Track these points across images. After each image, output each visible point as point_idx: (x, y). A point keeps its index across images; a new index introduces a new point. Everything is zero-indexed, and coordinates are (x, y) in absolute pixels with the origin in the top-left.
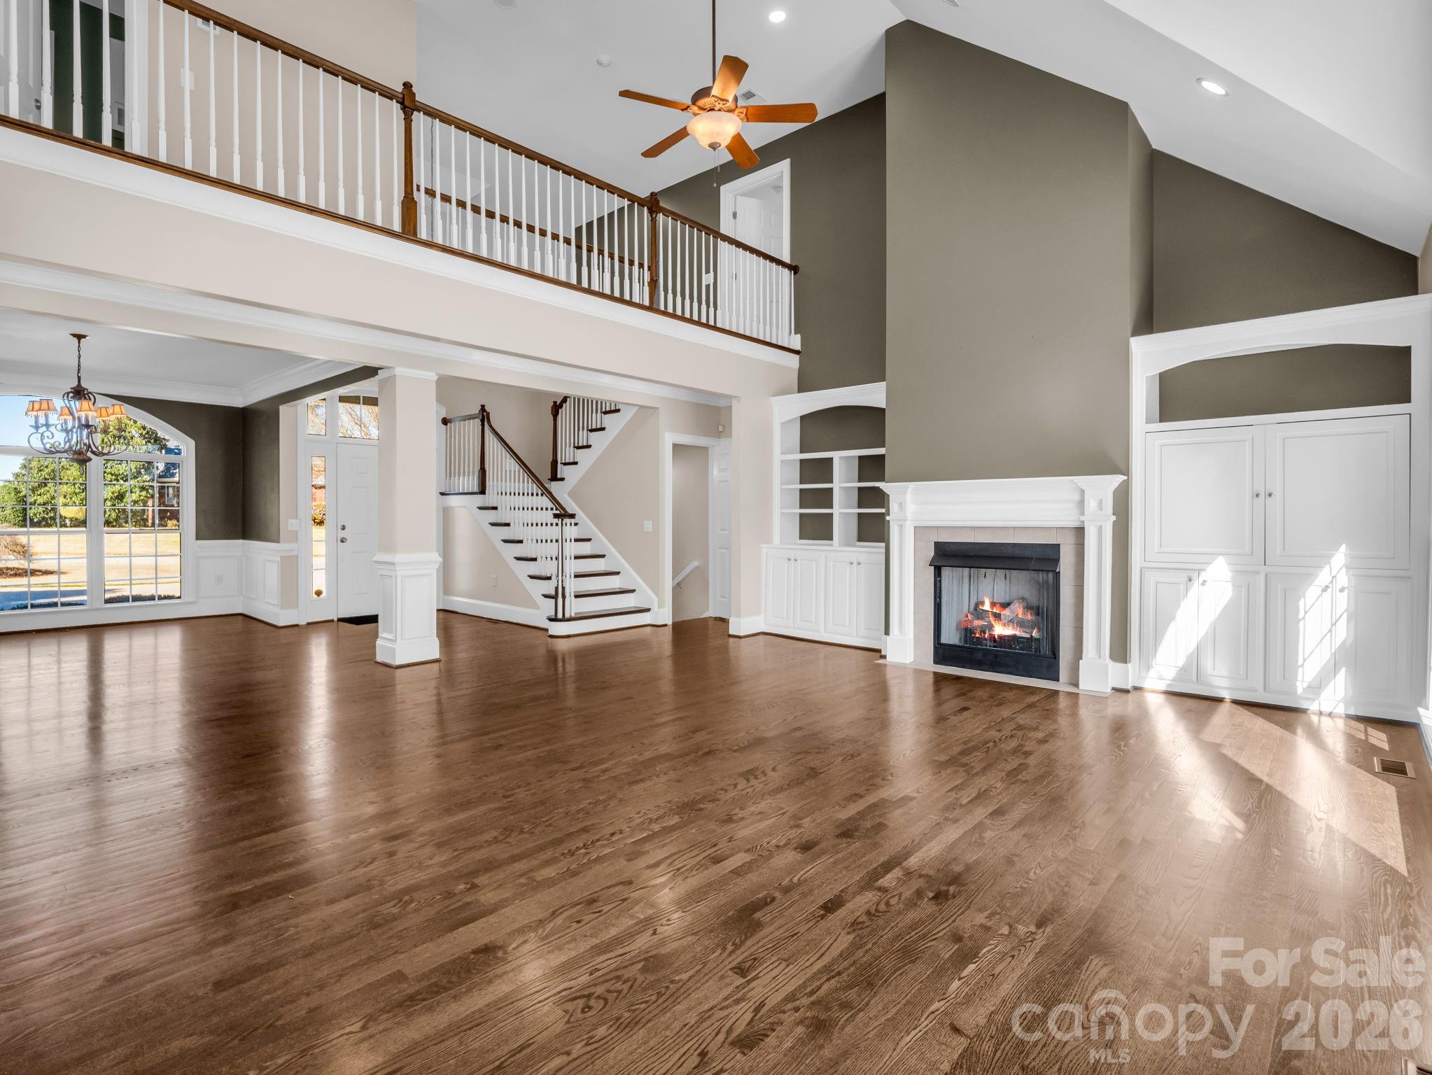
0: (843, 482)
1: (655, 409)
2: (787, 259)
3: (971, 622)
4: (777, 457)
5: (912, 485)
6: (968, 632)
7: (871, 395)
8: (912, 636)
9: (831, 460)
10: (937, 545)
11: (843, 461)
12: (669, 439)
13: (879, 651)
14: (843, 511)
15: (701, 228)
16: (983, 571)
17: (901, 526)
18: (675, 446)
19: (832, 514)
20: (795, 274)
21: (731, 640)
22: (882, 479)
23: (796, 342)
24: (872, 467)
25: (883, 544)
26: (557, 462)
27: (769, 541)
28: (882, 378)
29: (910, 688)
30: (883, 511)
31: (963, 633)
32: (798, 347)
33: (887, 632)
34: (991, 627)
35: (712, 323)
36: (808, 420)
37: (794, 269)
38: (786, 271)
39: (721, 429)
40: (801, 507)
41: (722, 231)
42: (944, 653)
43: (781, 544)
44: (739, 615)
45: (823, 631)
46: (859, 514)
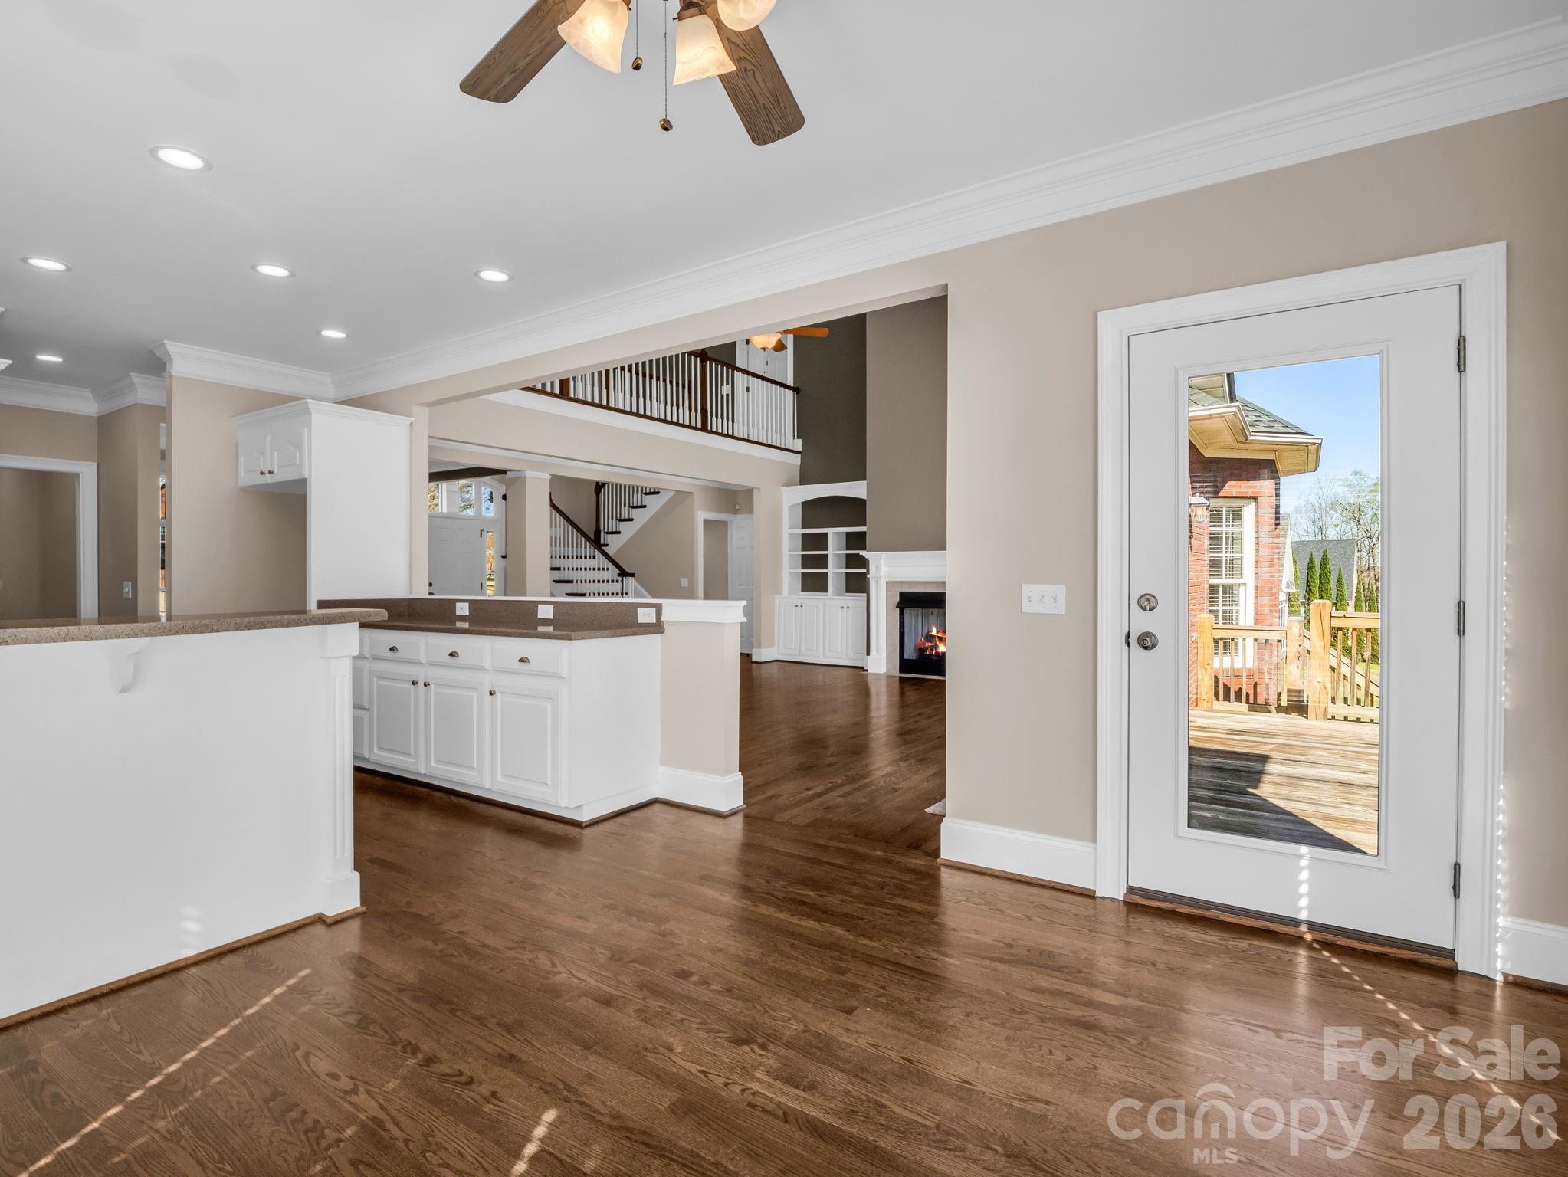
0: (835, 551)
1: (690, 494)
2: (790, 382)
3: (924, 644)
4: (786, 532)
5: (884, 554)
6: (921, 651)
7: (855, 489)
8: (884, 655)
9: (827, 534)
10: (902, 594)
11: (835, 535)
12: (701, 515)
13: (863, 668)
14: (835, 571)
15: (723, 364)
16: (931, 610)
17: (877, 581)
18: (706, 521)
19: (827, 573)
20: (797, 394)
21: (754, 665)
22: (864, 548)
23: (798, 445)
24: (856, 541)
25: (865, 595)
26: (600, 531)
27: (780, 592)
28: (863, 478)
29: (883, 689)
30: (865, 571)
31: (918, 652)
32: (800, 448)
33: (868, 654)
34: (936, 646)
35: (730, 433)
36: (806, 505)
37: (795, 389)
38: (790, 393)
39: (737, 507)
40: (802, 568)
41: (737, 366)
42: (905, 665)
43: (789, 595)
44: (759, 647)
45: (821, 656)
46: (847, 573)
